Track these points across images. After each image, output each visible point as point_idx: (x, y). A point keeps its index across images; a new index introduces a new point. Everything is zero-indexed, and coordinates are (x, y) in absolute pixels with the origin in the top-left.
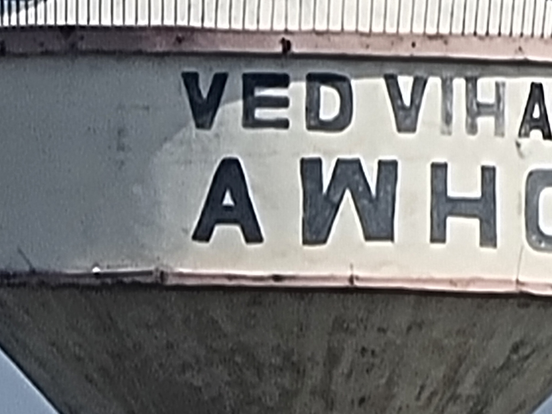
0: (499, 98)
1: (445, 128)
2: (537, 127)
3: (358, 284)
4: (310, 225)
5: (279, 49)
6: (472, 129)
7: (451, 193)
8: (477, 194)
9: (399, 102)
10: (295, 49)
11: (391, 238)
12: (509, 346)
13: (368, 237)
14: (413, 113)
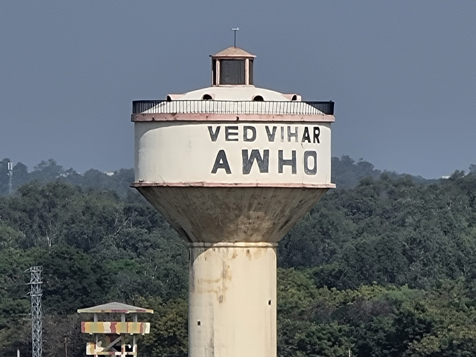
0: (296, 132)
1: (282, 140)
2: (306, 139)
3: (259, 186)
4: (245, 169)
5: (236, 119)
6: (289, 140)
7: (284, 158)
8: (291, 158)
9: (269, 133)
10: (240, 119)
11: (267, 172)
12: (299, 201)
13: (261, 172)
14: (273, 136)
